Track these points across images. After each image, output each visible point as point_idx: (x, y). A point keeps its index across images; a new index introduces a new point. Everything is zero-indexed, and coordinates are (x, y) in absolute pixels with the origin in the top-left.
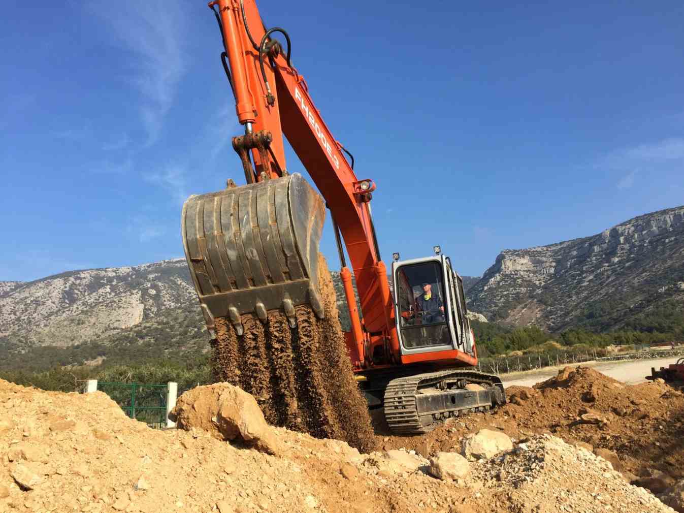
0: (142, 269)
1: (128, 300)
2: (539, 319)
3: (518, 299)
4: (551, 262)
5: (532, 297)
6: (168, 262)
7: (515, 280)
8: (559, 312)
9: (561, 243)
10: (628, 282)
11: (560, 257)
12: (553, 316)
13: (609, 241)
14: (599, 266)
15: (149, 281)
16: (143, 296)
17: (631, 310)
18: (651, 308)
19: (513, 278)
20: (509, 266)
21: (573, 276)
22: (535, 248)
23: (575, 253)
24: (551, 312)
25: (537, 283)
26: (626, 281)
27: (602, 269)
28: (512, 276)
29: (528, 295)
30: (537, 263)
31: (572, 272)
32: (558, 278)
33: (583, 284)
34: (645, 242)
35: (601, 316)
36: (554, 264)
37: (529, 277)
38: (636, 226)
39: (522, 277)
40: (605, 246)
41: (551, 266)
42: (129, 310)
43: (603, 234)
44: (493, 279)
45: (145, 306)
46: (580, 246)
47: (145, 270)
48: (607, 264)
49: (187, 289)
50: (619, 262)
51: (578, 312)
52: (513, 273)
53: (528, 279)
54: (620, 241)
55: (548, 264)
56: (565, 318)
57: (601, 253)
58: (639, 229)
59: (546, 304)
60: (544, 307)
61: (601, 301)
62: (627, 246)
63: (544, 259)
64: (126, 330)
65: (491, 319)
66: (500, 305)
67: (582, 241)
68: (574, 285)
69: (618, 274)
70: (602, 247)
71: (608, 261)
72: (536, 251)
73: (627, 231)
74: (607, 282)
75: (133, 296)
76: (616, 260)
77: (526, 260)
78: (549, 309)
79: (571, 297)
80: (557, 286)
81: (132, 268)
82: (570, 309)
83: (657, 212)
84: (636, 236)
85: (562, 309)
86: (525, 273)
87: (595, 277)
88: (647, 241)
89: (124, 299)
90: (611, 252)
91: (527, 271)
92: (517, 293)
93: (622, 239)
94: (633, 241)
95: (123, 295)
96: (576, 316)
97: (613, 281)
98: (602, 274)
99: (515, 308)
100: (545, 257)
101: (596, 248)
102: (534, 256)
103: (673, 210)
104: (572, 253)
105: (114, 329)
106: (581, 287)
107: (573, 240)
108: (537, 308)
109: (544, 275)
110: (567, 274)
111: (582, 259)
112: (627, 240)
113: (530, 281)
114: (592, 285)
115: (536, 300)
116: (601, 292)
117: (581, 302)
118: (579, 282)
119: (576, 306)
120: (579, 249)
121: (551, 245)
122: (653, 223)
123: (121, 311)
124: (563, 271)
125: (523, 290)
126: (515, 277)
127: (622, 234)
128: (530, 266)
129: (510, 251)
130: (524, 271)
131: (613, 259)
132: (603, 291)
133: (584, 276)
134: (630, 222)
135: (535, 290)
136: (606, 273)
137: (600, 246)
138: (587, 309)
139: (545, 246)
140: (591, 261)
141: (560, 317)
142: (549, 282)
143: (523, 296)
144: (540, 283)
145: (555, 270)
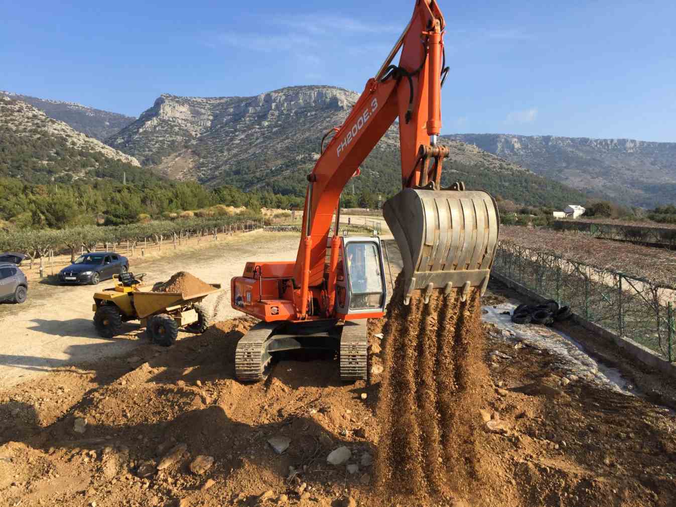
2: (191, 169)
3: (173, 146)
4: (209, 115)
5: (186, 147)
7: (172, 127)
8: (210, 165)
9: (221, 98)
10: (273, 146)
11: (218, 112)
12: (204, 168)
13: (263, 105)
14: (249, 127)
17: (272, 171)
18: (287, 173)
19: (170, 124)
20: (167, 111)
21: (227, 132)
22: (195, 98)
23: (232, 110)
24: (203, 164)
25: (194, 133)
26: (271, 145)
27: (253, 130)
28: (169, 122)
29: (183, 144)
30: (196, 114)
31: (227, 129)
32: (213, 132)
33: (235, 142)
34: (291, 112)
35: (246, 174)
36: (211, 118)
37: (186, 126)
38: (287, 96)
39: (180, 125)
40: (258, 109)
41: (208, 119)
43: (259, 97)
44: (149, 122)
46: (237, 104)
48: (258, 127)
50: (269, 126)
51: (227, 167)
52: (171, 119)
53: (186, 128)
54: (271, 107)
55: (206, 117)
56: (214, 172)
57: (254, 115)
58: (289, 99)
59: (199, 155)
60: (197, 158)
61: (247, 160)
62: (276, 113)
63: (203, 111)
65: (143, 163)
66: (154, 150)
67: (240, 100)
68: (227, 141)
69: (266, 137)
70: (256, 110)
71: (259, 124)
72: (196, 101)
73: (279, 98)
74: (256, 143)
76: (266, 124)
77: (185, 109)
78: (201, 160)
79: (223, 152)
80: (211, 140)
82: (221, 163)
83: (305, 86)
84: (285, 105)
85: (213, 163)
86: (183, 122)
87: (246, 137)
88: (293, 111)
90: (262, 117)
91: (185, 120)
92: (173, 141)
93: (273, 105)
94: (283, 109)
96: (225, 171)
97: (260, 143)
98: (252, 135)
99: (169, 156)
100: (204, 108)
101: (251, 110)
102: (193, 106)
103: (317, 87)
104: (229, 109)
106: (233, 144)
107: (232, 97)
108: (190, 158)
109: (200, 128)
110: (222, 129)
111: (237, 118)
112: (277, 107)
113: (186, 130)
114: (242, 144)
115: (190, 150)
116: (250, 151)
117: (231, 158)
118: (232, 140)
119: (226, 161)
120: (235, 107)
121: (212, 98)
122: (301, 96)
124: (219, 126)
125: (179, 138)
126: (172, 124)
127: (275, 101)
128: (189, 115)
129: (170, 96)
130: (182, 119)
131: (263, 122)
132: (251, 151)
133: (237, 133)
134: (282, 90)
135: (190, 141)
136: (256, 135)
137: (254, 108)
138: (236, 165)
139: (205, 98)
140: (245, 121)
141: (211, 169)
142: (204, 135)
143: (178, 144)
144: (196, 135)
145: (212, 124)
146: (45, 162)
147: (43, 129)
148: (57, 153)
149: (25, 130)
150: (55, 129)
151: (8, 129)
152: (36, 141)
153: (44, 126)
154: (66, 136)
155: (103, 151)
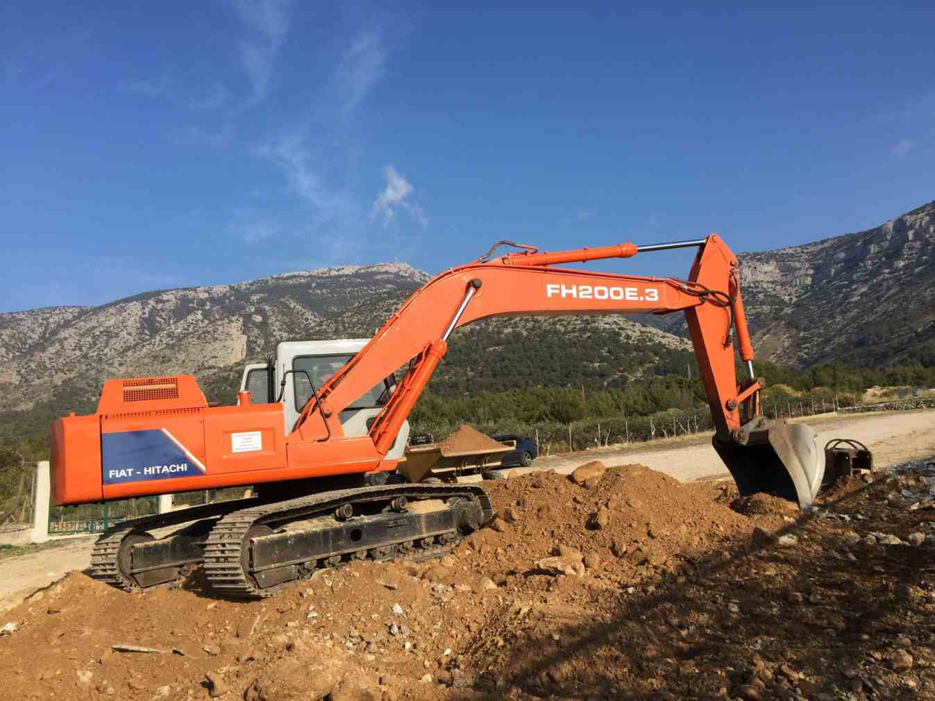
0: (243, 287)
1: (226, 330)
2: (788, 348)
3: (758, 321)
4: (807, 269)
5: (776, 319)
6: (278, 279)
7: (755, 295)
8: (816, 339)
9: (823, 242)
10: (917, 295)
11: (820, 261)
12: (808, 345)
13: (892, 237)
14: (876, 272)
15: (253, 304)
16: (245, 324)
17: (918, 335)
19: (752, 292)
20: (746, 275)
21: (837, 288)
22: (784, 249)
23: (842, 255)
24: (805, 340)
25: (787, 298)
26: (914, 294)
27: (881, 277)
28: (750, 290)
29: (772, 315)
30: (787, 270)
31: (837, 283)
32: (816, 291)
33: (853, 300)
35: (875, 344)
36: (811, 272)
37: (774, 290)
39: (765, 291)
40: (886, 244)
41: (807, 275)
42: (228, 343)
43: (884, 228)
45: (249, 337)
46: (850, 245)
47: (248, 289)
48: (887, 271)
49: (303, 314)
50: (906, 267)
51: (843, 339)
52: (752, 285)
53: (773, 293)
54: (907, 237)
56: (824, 348)
57: (880, 255)
59: (797, 327)
60: (794, 332)
61: (876, 323)
62: (918, 244)
63: (798, 265)
64: (225, 369)
67: (853, 238)
68: (840, 300)
69: (903, 284)
70: (881, 247)
71: (890, 266)
72: (787, 254)
73: (918, 222)
74: (886, 296)
75: (233, 325)
76: (901, 264)
77: (771, 267)
78: (801, 334)
79: (834, 317)
80: (813, 303)
81: (230, 286)
82: (833, 333)
84: (932, 229)
85: (819, 335)
86: (770, 285)
87: (869, 289)
89: (220, 328)
90: (895, 253)
91: (772, 282)
92: (758, 313)
93: (911, 234)
94: (927, 236)
95: (219, 322)
96: (839, 344)
97: (894, 294)
98: (880, 284)
99: (754, 334)
100: (799, 261)
101: (873, 249)
102: (783, 261)
104: (838, 255)
105: (210, 368)
107: (840, 237)
108: (785, 334)
109: (797, 288)
110: (829, 285)
111: (852, 263)
112: (918, 236)
113: (775, 296)
114: (865, 300)
115: (783, 322)
116: (877, 309)
117: (848, 325)
118: (846, 297)
119: (841, 330)
120: (847, 249)
121: (809, 245)
123: (217, 345)
124: (824, 281)
125: (766, 308)
126: (755, 290)
127: (911, 227)
128: (777, 275)
129: (748, 254)
130: (768, 282)
131: (896, 263)
132: (880, 309)
133: (854, 287)
134: (922, 209)
135: (783, 309)
136: (885, 284)
137: (878, 244)
138: (856, 334)
139: (800, 247)
140: (865, 266)
141: (818, 345)
142: (803, 297)
143: (765, 317)
144: (791, 299)
145: (812, 280)
146: (597, 365)
147: (593, 325)
148: (609, 352)
149: (573, 331)
150: (606, 323)
151: (556, 332)
152: (586, 341)
153: (594, 322)
154: (620, 329)
155: (664, 341)
